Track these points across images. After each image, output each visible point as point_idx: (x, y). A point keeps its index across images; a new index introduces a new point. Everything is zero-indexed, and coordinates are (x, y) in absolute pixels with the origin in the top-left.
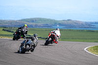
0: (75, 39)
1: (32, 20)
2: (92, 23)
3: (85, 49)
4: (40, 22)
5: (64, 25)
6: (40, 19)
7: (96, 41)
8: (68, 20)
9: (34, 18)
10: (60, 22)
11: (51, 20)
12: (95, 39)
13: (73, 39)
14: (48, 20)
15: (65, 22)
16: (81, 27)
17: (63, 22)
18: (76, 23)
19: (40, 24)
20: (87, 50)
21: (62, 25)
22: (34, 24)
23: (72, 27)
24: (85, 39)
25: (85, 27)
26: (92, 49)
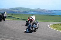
0: (42, 20)
1: (17, 9)
2: (53, 11)
3: (48, 26)
4: (22, 10)
5: (36, 12)
6: (22, 8)
7: (54, 21)
8: (38, 9)
10: (33, 10)
11: (28, 9)
12: (54, 20)
13: (41, 20)
14: (26, 9)
15: (36, 10)
16: (46, 13)
17: (35, 10)
19: (21, 11)
20: (49, 26)
21: (35, 12)
22: (18, 11)
23: (41, 13)
24: (48, 20)
25: (48, 13)
26: (52, 26)
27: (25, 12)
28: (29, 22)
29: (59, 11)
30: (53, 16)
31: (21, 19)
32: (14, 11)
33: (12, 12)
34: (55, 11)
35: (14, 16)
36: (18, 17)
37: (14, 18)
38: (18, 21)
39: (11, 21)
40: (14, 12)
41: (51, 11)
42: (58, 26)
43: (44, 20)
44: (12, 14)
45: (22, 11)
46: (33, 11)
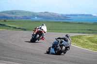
1: (12, 12)
2: (68, 15)
4: (20, 14)
5: (42, 17)
9: (14, 11)
10: (37, 14)
11: (30, 13)
14: (27, 12)
15: (43, 14)
17: (41, 14)
18: (53, 15)
21: (40, 17)
22: (14, 16)
25: (61, 19)
27: (26, 17)
28: (38, 36)
29: (78, 16)
30: (69, 23)
31: (20, 28)
32: (8, 15)
33: (5, 17)
34: (71, 15)
35: (7, 24)
36: (14, 26)
37: (7, 26)
38: (15, 31)
39: (4, 31)
40: (7, 18)
41: (66, 15)
42: (77, 39)
43: (55, 29)
44: (4, 21)
45: (20, 16)
46: (38, 16)
